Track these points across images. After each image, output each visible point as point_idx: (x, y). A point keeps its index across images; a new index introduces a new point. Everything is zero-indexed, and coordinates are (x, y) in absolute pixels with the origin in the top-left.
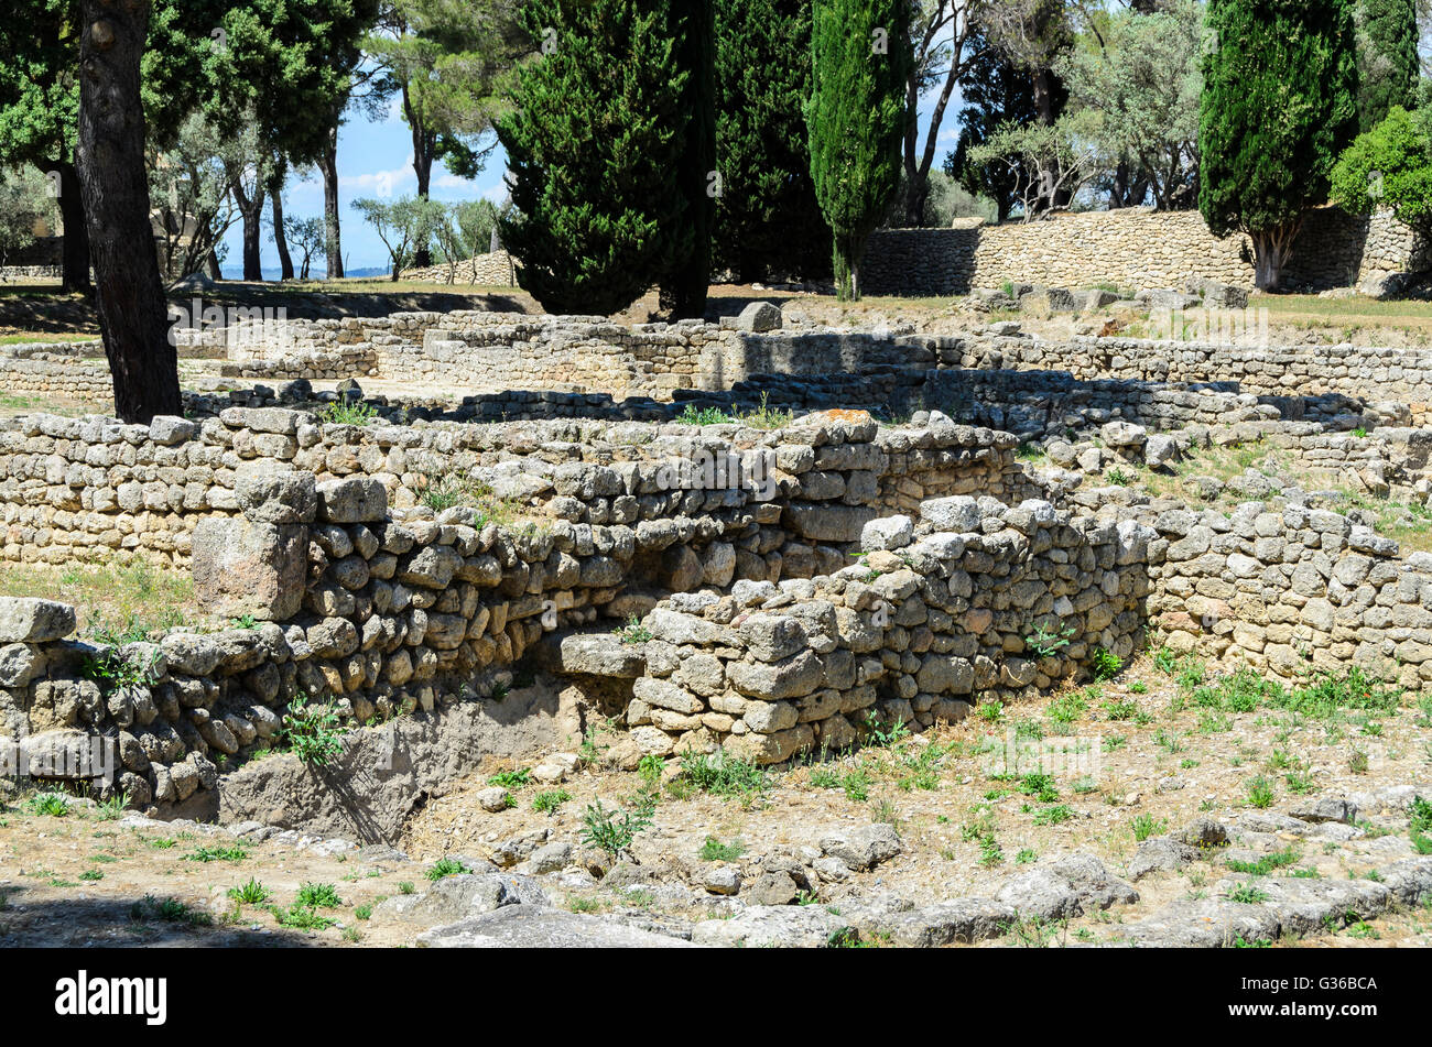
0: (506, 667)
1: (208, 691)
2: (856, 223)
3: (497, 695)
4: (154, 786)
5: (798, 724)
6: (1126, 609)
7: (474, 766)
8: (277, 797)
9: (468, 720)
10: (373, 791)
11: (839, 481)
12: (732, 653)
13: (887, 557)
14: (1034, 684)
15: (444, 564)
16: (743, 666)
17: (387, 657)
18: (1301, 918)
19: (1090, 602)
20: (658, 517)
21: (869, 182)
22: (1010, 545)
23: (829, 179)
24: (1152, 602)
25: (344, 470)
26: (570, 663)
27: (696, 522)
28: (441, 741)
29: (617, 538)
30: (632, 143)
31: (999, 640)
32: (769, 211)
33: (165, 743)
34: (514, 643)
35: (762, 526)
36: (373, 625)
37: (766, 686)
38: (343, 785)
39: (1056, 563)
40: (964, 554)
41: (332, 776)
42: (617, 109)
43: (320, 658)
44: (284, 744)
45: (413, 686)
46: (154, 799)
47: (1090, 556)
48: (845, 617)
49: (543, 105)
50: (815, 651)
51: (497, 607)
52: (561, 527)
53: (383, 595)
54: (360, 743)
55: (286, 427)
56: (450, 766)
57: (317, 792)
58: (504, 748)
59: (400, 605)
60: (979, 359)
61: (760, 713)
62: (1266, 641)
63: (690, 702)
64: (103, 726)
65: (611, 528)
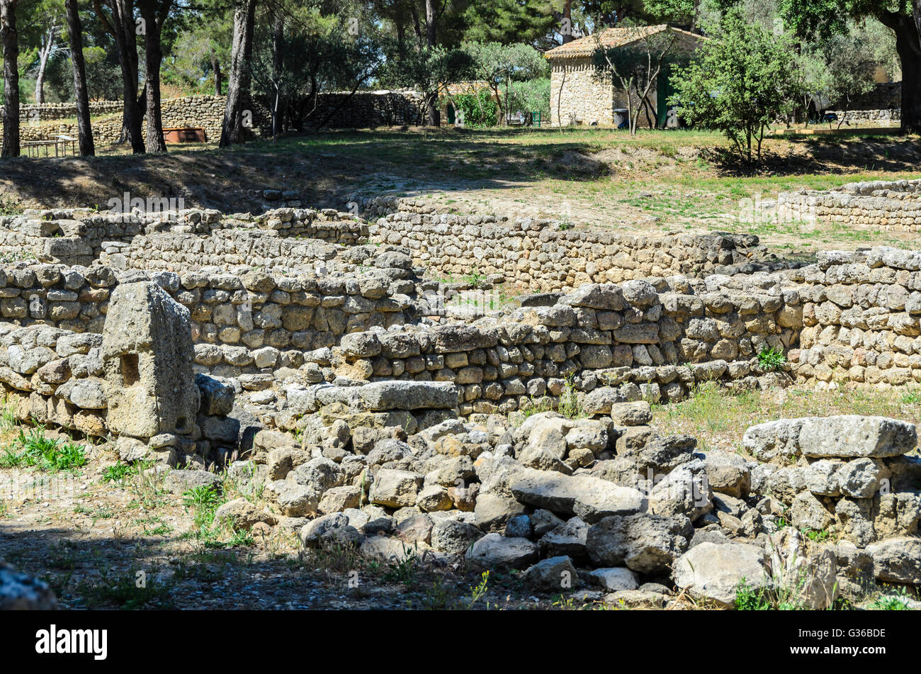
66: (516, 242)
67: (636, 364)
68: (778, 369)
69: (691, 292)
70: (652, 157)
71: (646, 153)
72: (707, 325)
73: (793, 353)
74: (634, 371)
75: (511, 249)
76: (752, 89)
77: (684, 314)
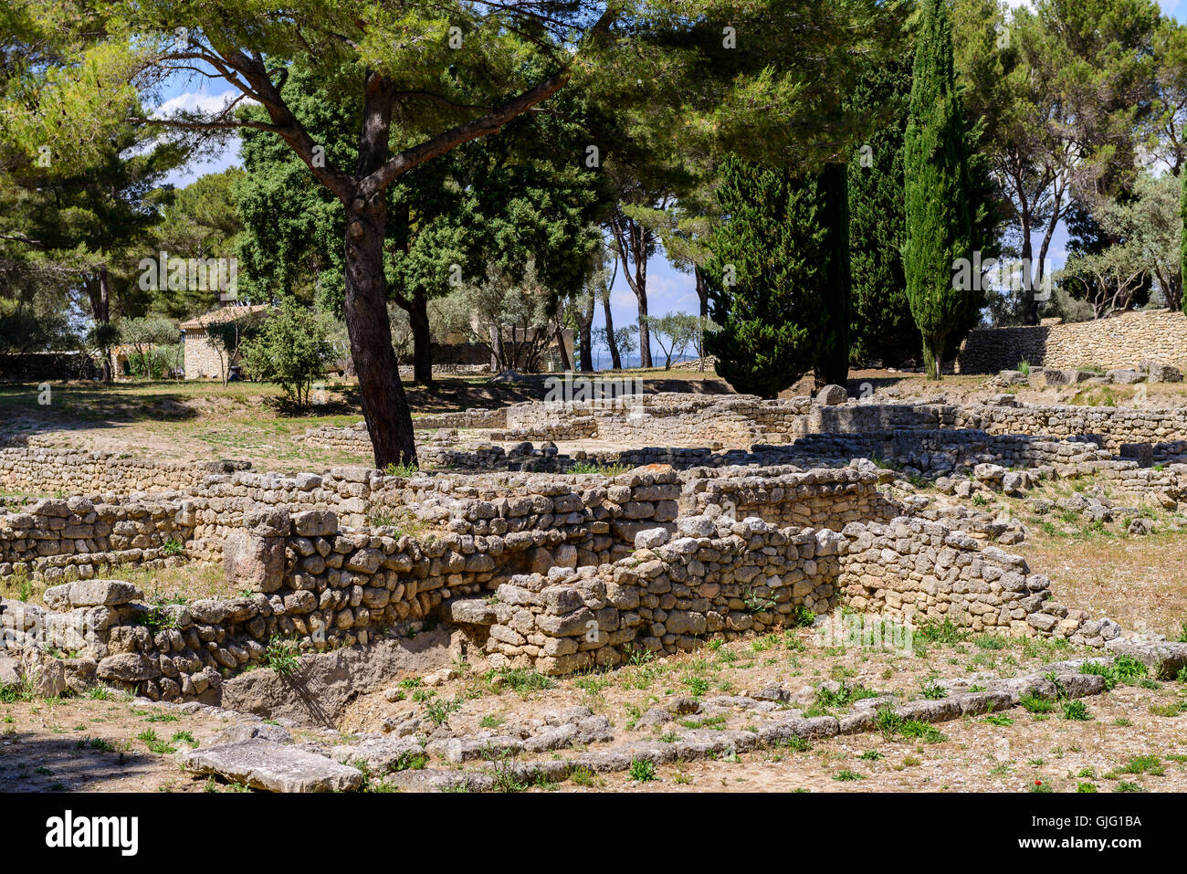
0: (419, 619)
1: (217, 633)
2: (937, 327)
3: (410, 635)
4: (181, 686)
5: (578, 651)
6: (824, 583)
7: (392, 676)
8: (258, 692)
9: (390, 649)
10: (322, 690)
11: (650, 507)
12: (539, 610)
13: (646, 552)
14: (752, 628)
15: (372, 559)
16: (543, 617)
17: (337, 613)
18: (691, 750)
19: (795, 579)
20: (520, 530)
21: (945, 299)
22: (732, 545)
23: (918, 298)
24: (842, 579)
25: (394, 504)
26: (456, 617)
27: (546, 533)
28: (371, 662)
29: (491, 543)
30: (788, 277)
31: (726, 602)
32: (897, 318)
33: (189, 662)
34: (422, 605)
35: (595, 535)
36: (326, 595)
37: (554, 629)
38: (301, 686)
39: (767, 556)
40: (698, 551)
41: (295, 682)
42: (778, 255)
43: (291, 614)
44: (266, 663)
45: (354, 630)
46: (181, 693)
47: (795, 551)
48: (612, 588)
49: (728, 253)
50: (589, 609)
51: (409, 584)
52: (451, 537)
53: (334, 577)
54: (314, 662)
55: (363, 478)
56: (376, 677)
57: (284, 690)
58: (413, 666)
59: (345, 583)
60: (966, 421)
61: (552, 645)
62: (903, 602)
63: (517, 638)
64: (150, 652)
65: (488, 538)
66: (91, 468)
67: (77, 552)
68: (177, 554)
69: (119, 504)
70: (227, 403)
71: (224, 401)
72: (128, 525)
73: (189, 543)
74: (75, 557)
75: (87, 473)
76: (299, 355)
77: (111, 518)
